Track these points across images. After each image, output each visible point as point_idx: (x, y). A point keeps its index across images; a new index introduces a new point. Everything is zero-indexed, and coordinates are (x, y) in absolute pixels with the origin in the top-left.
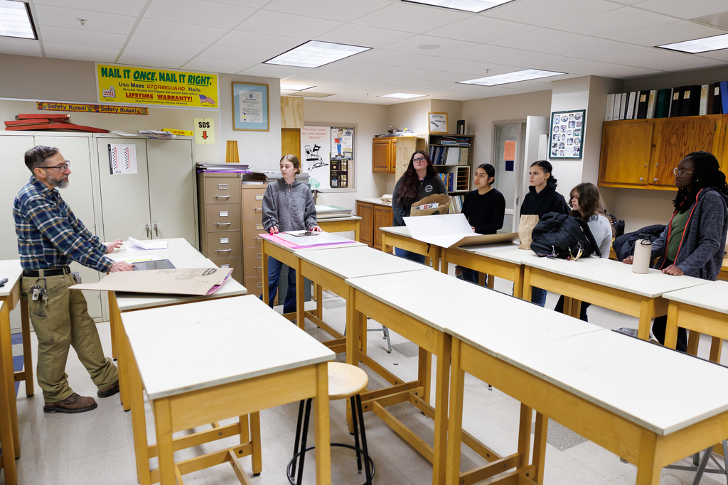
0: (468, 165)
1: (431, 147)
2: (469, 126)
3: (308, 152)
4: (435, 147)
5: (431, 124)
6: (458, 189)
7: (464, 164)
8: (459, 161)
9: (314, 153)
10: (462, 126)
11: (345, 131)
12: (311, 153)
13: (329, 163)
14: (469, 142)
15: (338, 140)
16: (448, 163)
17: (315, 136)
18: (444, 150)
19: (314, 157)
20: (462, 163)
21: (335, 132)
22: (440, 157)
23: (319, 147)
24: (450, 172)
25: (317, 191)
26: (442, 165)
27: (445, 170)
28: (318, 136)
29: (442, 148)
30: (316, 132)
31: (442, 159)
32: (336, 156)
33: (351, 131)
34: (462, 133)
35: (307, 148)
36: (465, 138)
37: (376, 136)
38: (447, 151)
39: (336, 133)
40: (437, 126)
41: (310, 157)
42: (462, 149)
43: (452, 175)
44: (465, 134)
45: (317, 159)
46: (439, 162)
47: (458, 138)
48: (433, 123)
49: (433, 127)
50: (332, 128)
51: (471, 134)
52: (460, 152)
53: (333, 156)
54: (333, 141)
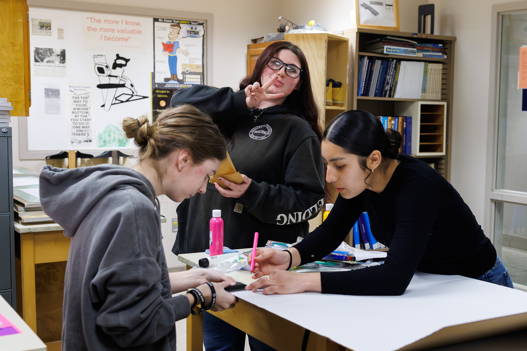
0: (443, 100)
1: (361, 58)
2: (445, 19)
3: (101, 70)
4: (372, 60)
5: (362, 10)
6: (421, 151)
7: (434, 97)
8: (424, 90)
9: (114, 72)
10: (429, 18)
11: (185, 28)
12: (107, 72)
13: (149, 94)
14: (443, 51)
15: (169, 47)
16: (399, 95)
17: (116, 34)
18: (390, 65)
19: (114, 81)
20: (429, 96)
21: (165, 29)
22: (383, 81)
23: (127, 61)
24: (406, 114)
25: (120, 154)
26: (387, 98)
27: (395, 108)
28: (125, 35)
29: (386, 60)
30: (120, 27)
31: (386, 85)
32: (167, 80)
33: (200, 29)
34: (428, 31)
35: (98, 60)
36: (435, 42)
37: (255, 41)
38: (396, 69)
39: (165, 32)
40: (375, 13)
41: (105, 80)
42: (430, 66)
43: (408, 120)
44: (436, 33)
45: (123, 86)
46: (381, 91)
47: (421, 41)
48: (367, 7)
49: (366, 15)
50: (156, 20)
51: (448, 34)
52: (426, 72)
53: (159, 79)
54: (159, 47)
